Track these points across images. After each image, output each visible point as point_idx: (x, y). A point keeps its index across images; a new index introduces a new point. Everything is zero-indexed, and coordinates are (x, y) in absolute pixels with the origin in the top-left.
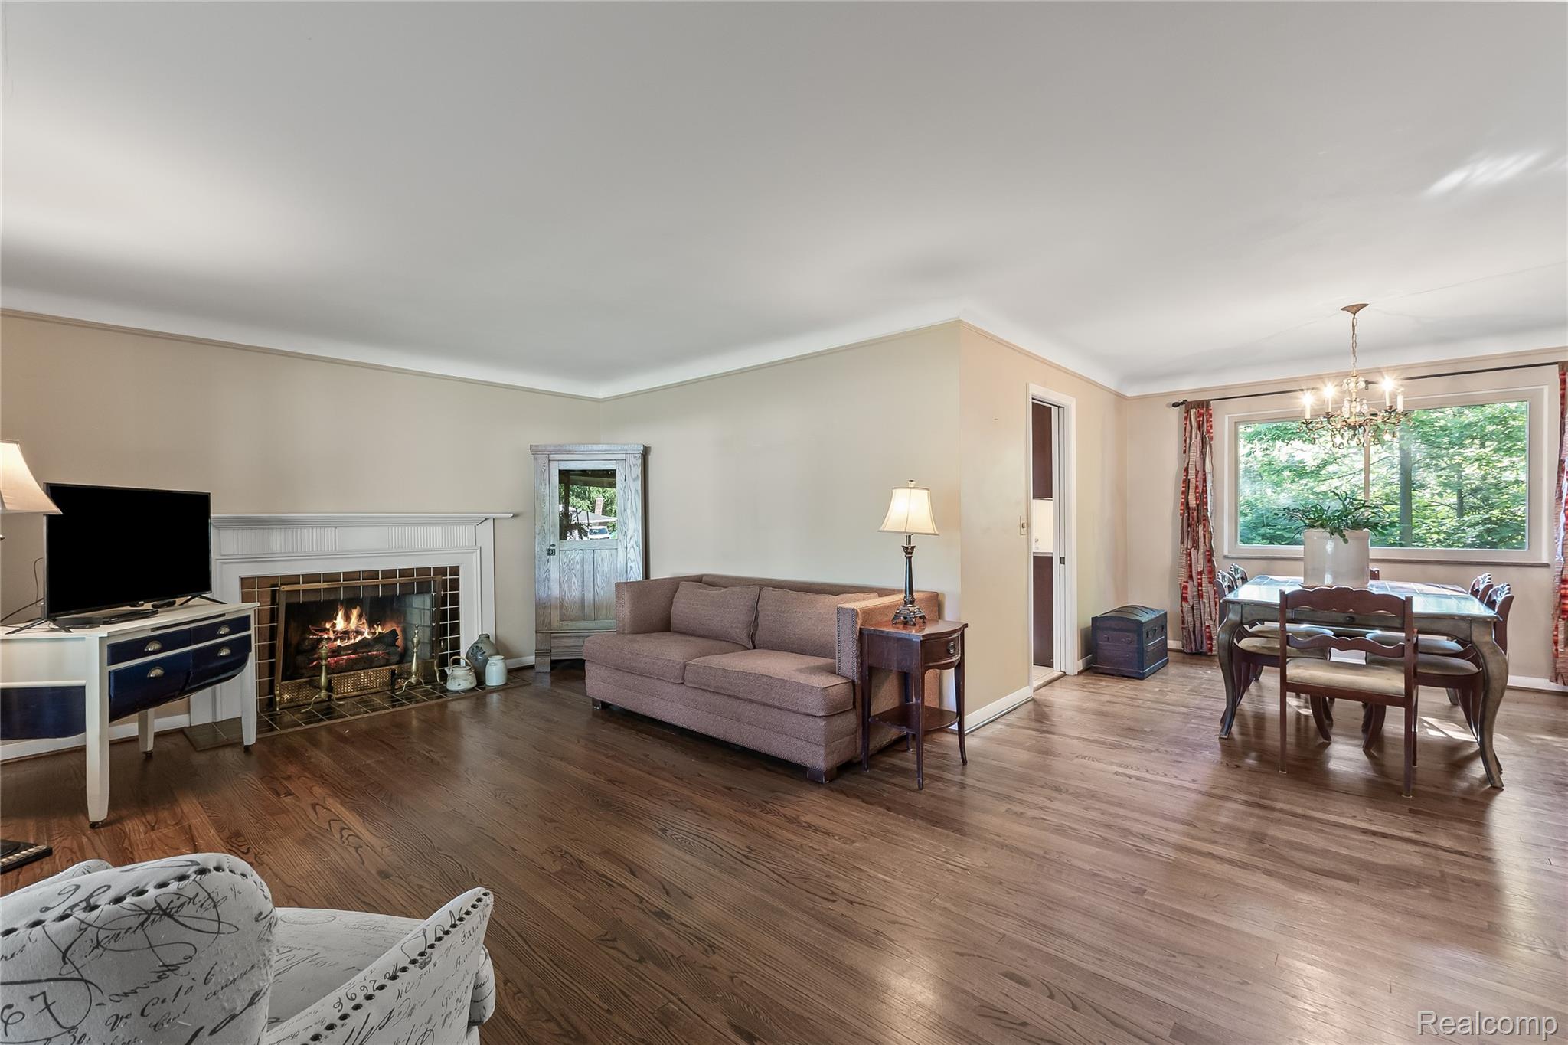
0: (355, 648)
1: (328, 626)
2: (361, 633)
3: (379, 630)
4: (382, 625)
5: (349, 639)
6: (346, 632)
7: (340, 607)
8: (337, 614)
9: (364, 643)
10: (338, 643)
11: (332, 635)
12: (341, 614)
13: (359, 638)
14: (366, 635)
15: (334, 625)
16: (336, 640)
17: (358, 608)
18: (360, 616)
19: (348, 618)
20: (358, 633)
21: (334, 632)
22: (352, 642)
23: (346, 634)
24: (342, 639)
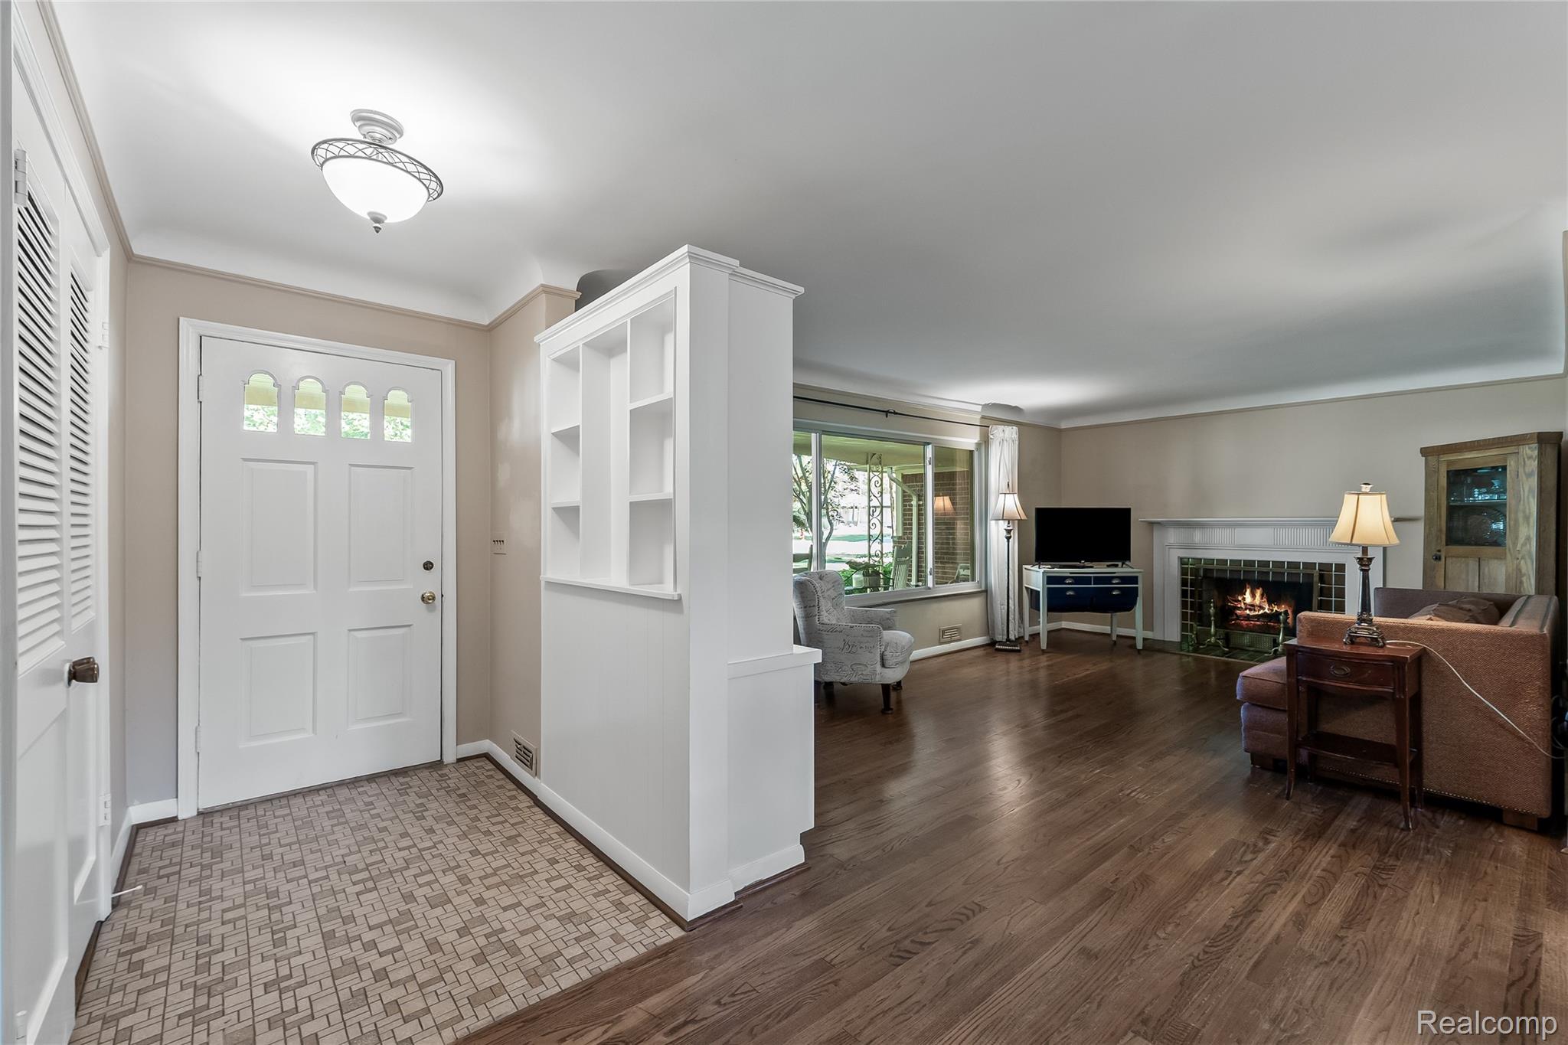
0: (1258, 617)
1: (1240, 598)
2: (1264, 609)
3: (1276, 608)
4: (1279, 605)
5: (1255, 610)
6: (1253, 606)
7: (1247, 586)
8: (1246, 591)
9: (1265, 615)
10: (1248, 612)
11: (1243, 606)
12: (1248, 591)
13: (1261, 612)
14: (1266, 610)
15: (1244, 599)
16: (1246, 609)
17: (1261, 589)
18: (1262, 596)
19: (1253, 596)
20: (1261, 608)
21: (1245, 604)
22: (1257, 613)
23: (1252, 607)
24: (1250, 610)
